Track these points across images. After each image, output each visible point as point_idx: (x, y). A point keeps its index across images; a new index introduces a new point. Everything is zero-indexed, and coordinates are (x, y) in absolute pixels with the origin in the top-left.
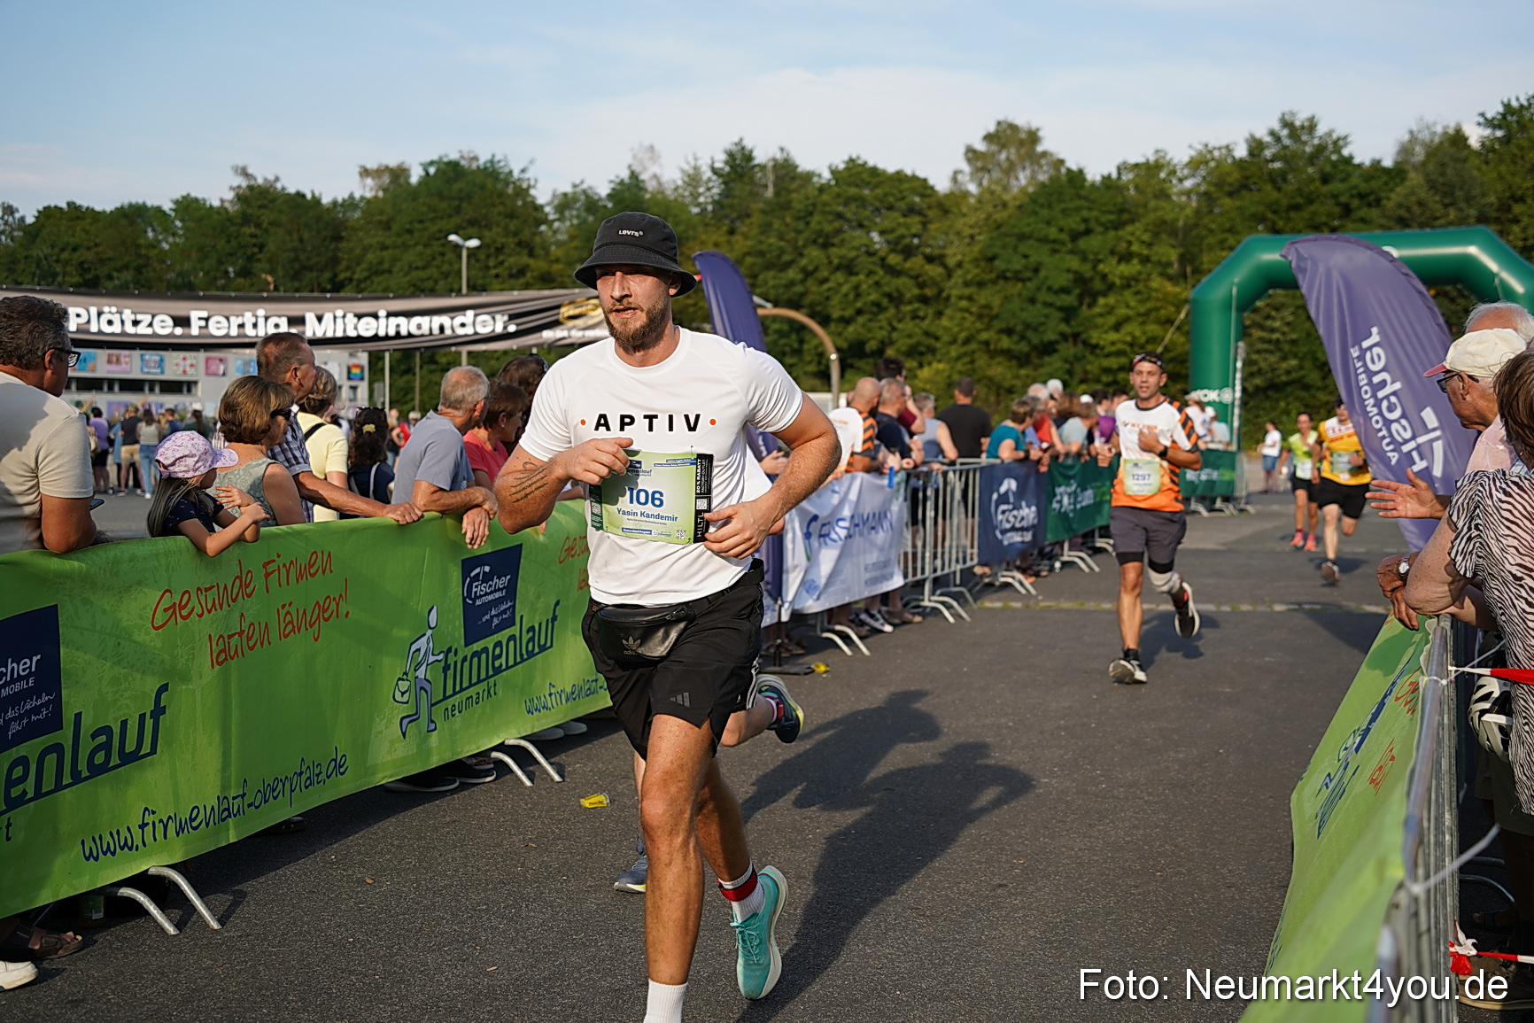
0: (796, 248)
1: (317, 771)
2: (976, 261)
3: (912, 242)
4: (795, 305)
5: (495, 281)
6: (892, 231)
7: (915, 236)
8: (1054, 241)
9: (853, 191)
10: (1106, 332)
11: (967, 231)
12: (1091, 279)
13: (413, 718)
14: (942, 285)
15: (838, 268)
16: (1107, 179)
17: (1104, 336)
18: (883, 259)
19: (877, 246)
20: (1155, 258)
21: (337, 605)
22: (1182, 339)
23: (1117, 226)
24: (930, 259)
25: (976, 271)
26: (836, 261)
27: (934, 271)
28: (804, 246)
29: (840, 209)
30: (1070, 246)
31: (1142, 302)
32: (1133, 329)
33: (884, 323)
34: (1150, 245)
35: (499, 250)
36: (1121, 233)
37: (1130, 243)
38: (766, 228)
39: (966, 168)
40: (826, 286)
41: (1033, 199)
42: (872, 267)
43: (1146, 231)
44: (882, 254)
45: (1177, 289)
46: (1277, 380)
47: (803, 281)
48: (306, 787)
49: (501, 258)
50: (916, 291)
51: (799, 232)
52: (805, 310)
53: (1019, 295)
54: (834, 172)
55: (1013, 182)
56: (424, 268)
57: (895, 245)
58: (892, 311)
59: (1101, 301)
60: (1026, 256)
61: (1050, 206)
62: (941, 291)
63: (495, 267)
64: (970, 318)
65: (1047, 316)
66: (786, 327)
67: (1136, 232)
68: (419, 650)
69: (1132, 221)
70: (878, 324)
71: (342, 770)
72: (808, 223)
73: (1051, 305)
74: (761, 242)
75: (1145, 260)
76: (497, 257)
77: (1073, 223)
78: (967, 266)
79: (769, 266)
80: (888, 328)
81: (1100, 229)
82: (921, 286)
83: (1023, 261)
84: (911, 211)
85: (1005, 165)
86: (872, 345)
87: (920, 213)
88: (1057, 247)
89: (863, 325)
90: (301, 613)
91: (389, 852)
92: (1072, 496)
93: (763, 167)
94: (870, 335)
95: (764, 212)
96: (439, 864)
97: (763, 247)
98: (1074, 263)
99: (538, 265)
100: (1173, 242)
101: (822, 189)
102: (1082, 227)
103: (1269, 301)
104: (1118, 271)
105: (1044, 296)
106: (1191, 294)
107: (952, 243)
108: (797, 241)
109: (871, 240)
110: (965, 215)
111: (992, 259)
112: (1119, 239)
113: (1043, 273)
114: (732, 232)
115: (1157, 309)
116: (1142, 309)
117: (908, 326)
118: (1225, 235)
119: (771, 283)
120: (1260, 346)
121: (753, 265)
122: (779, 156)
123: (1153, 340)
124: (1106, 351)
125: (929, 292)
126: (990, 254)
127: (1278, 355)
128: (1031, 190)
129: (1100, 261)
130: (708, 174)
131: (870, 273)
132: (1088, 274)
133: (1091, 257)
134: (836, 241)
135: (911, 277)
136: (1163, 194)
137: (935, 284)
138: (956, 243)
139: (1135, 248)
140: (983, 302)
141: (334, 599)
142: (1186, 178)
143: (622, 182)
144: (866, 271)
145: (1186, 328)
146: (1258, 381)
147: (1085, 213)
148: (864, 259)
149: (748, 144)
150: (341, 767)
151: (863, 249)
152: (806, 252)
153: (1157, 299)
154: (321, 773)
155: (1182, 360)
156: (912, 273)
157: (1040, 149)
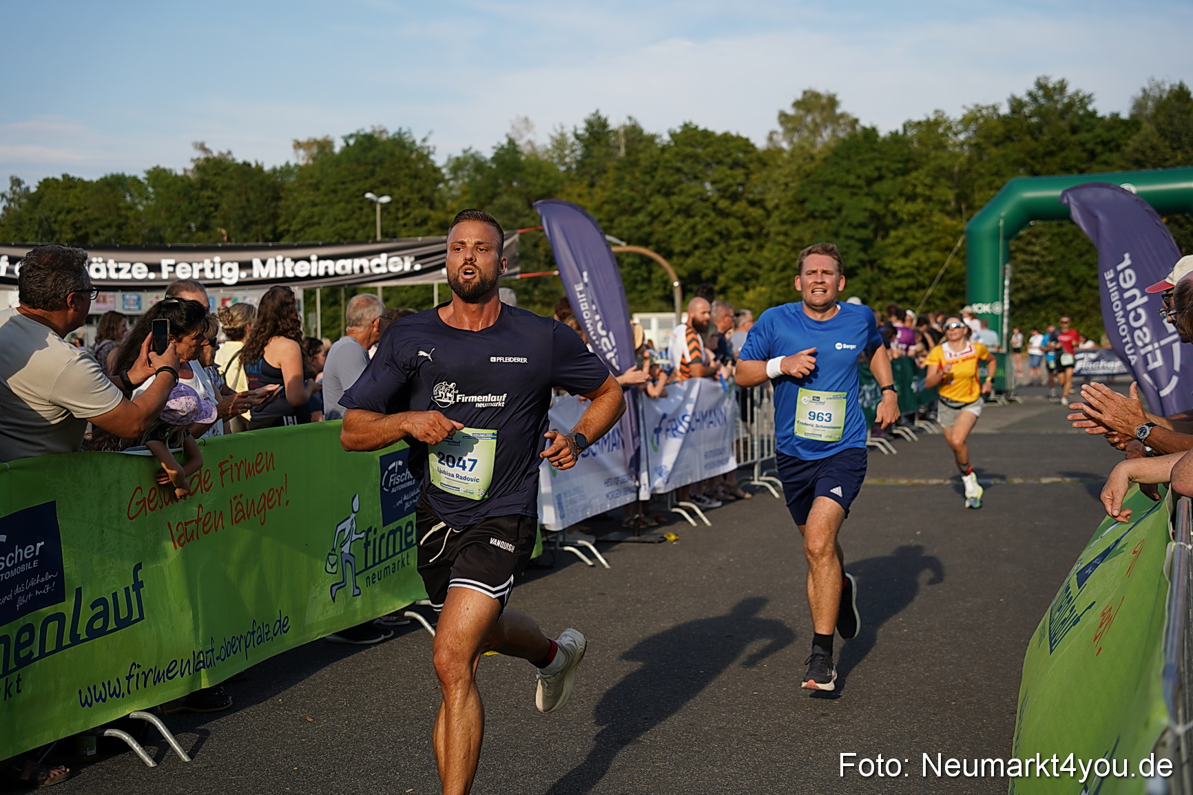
0: (644, 197)
1: (266, 631)
2: (790, 204)
3: (737, 190)
4: (644, 242)
5: (403, 229)
6: (721, 181)
7: (740, 184)
8: (854, 186)
9: (689, 150)
10: (897, 258)
11: (782, 180)
12: (884, 216)
13: (341, 585)
14: (763, 223)
15: (678, 212)
16: (894, 135)
17: (895, 262)
18: (714, 204)
19: (710, 194)
20: (935, 198)
21: (279, 495)
22: (959, 263)
23: (905, 172)
24: (752, 203)
25: (790, 212)
26: (676, 206)
27: (756, 212)
28: (651, 195)
29: (679, 164)
30: (866, 190)
31: (926, 233)
32: (919, 255)
33: (716, 256)
34: (931, 187)
35: (406, 204)
36: (907, 178)
37: (915, 186)
38: (619, 181)
39: (780, 129)
40: (668, 227)
41: (836, 153)
42: (706, 211)
43: (927, 176)
44: (713, 200)
45: (954, 223)
46: (1037, 294)
47: (650, 223)
48: (258, 644)
49: (408, 210)
50: (742, 229)
51: (646, 184)
52: (652, 247)
53: (826, 230)
54: (673, 135)
55: (819, 139)
56: (347, 220)
57: (724, 192)
58: (722, 246)
59: (893, 233)
60: (830, 199)
61: (849, 158)
62: (762, 228)
63: (403, 218)
64: (786, 250)
65: (848, 247)
66: (637, 261)
67: (919, 178)
68: (344, 530)
69: (916, 168)
70: (711, 257)
71: (285, 629)
72: (653, 177)
73: (851, 238)
74: (615, 193)
75: (928, 199)
76: (404, 209)
77: (869, 171)
78: (782, 208)
79: (622, 212)
80: (720, 259)
81: (890, 175)
82: (746, 225)
83: (828, 203)
84: (735, 164)
85: (811, 126)
86: (706, 274)
87: (744, 166)
88: (855, 190)
89: (700, 258)
90: (250, 502)
91: (325, 695)
92: (873, 393)
93: (616, 133)
94: (705, 266)
95: (618, 169)
96: (366, 704)
97: (618, 197)
98: (870, 203)
99: (437, 215)
100: (950, 184)
101: (664, 149)
102: (876, 174)
103: (1030, 230)
104: (905, 209)
105: (846, 231)
106: (964, 226)
107: (770, 189)
108: (644, 191)
109: (704, 188)
110: (780, 167)
111: (802, 202)
112: (906, 183)
113: (844, 213)
114: (592, 185)
115: (938, 239)
116: (926, 239)
117: (736, 257)
118: (993, 178)
119: (625, 225)
120: (1024, 267)
121: (610, 211)
122: (628, 123)
123: (935, 264)
124: (898, 273)
125: (752, 229)
126: (801, 197)
127: (1038, 274)
128: (833, 145)
129: (890, 201)
130: (572, 139)
131: (704, 216)
132: (882, 212)
133: (883, 198)
134: (676, 190)
135: (738, 218)
136: (941, 146)
137: (757, 223)
138: (774, 190)
139: (919, 190)
140: (796, 236)
141: (277, 490)
142: (960, 132)
143: (502, 147)
144: (701, 214)
145: (962, 253)
146: (1022, 295)
147: (878, 163)
148: (699, 205)
149: (603, 114)
150: (284, 626)
151: (698, 197)
152: (652, 199)
153: (938, 231)
154: (269, 632)
155: (960, 280)
156: (739, 215)
157: (839, 111)
